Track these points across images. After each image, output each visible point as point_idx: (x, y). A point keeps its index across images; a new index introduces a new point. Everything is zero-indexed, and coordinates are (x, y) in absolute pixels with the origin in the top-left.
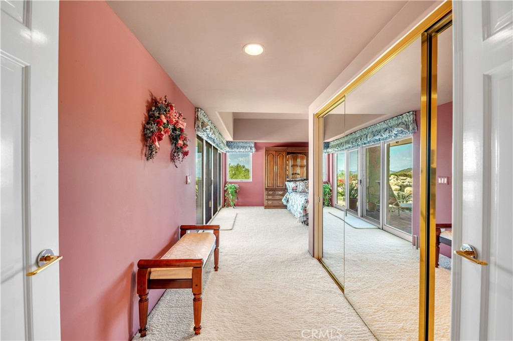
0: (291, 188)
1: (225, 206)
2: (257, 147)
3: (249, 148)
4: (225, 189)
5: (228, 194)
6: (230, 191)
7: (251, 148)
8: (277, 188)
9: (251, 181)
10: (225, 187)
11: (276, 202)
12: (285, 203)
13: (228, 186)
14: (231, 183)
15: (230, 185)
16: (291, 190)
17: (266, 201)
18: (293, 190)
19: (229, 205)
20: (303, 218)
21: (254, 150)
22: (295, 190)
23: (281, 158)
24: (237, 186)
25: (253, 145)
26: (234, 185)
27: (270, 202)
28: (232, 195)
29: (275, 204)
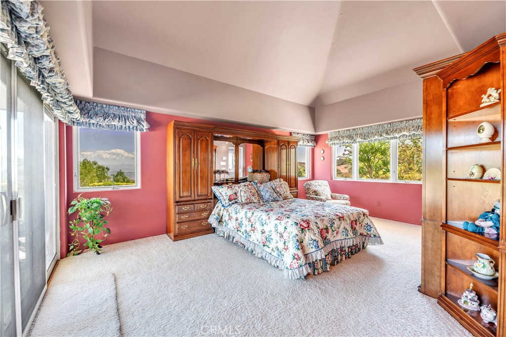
0: (227, 198)
1: (68, 251)
2: (153, 121)
3: (135, 121)
4: (70, 211)
5: (81, 222)
6: (85, 216)
7: (138, 122)
8: (196, 198)
9: (139, 186)
10: (69, 206)
11: (195, 224)
12: (214, 225)
13: (79, 204)
14: (87, 195)
15: (85, 201)
16: (227, 201)
17: (177, 225)
18: (230, 200)
19: (82, 248)
20: (307, 269)
21: (145, 125)
22: (233, 200)
23: (204, 144)
24: (104, 200)
25: (143, 116)
26: (98, 199)
27: (184, 227)
28: (92, 224)
29: (194, 229)
